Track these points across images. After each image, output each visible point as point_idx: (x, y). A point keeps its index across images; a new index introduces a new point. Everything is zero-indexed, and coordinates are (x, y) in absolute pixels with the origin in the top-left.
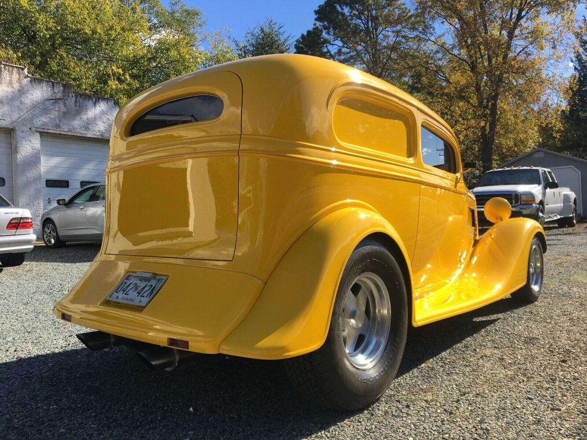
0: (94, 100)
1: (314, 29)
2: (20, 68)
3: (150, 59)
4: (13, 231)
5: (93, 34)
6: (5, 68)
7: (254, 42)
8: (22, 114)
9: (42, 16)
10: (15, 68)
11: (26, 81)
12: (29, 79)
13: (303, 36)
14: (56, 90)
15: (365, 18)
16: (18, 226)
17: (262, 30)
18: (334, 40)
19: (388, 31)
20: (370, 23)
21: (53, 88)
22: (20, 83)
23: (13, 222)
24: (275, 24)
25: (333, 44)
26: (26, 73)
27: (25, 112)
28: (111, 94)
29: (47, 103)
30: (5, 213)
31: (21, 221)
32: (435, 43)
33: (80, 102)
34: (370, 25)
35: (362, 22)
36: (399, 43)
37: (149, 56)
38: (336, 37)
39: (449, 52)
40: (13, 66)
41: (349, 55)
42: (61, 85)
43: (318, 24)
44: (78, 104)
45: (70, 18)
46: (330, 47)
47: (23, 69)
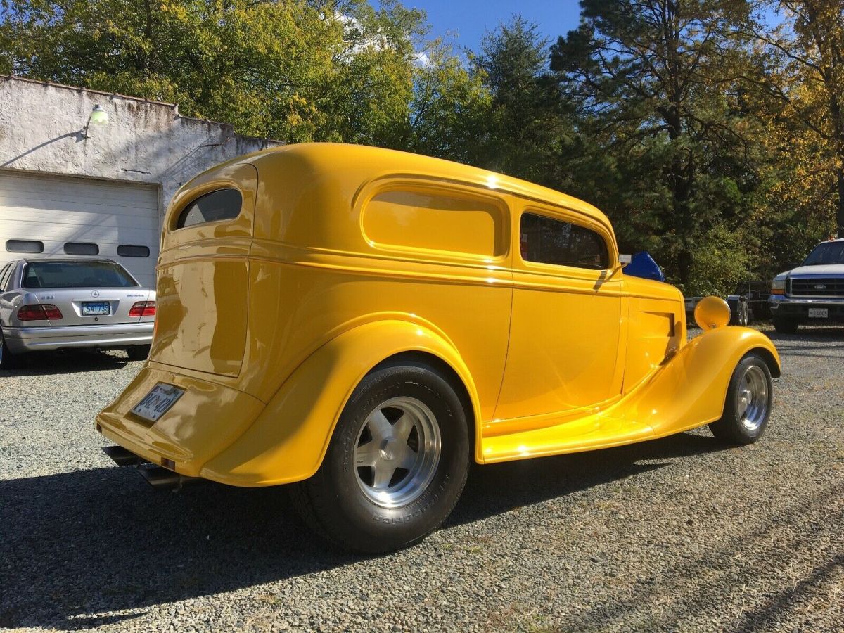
0: (260, 145)
1: (581, 27)
2: (169, 106)
3: (343, 83)
4: (137, 318)
5: (268, 54)
6: (151, 107)
7: (494, 50)
8: (170, 165)
9: (204, 33)
10: (164, 107)
11: (176, 123)
12: (180, 120)
13: (561, 40)
14: (213, 134)
15: (660, 6)
16: (143, 312)
17: (506, 32)
18: (611, 42)
19: (696, 24)
20: (667, 13)
21: (209, 130)
22: (169, 125)
23: (137, 306)
24: (525, 23)
25: (607, 49)
26: (177, 113)
27: (174, 163)
28: (291, 133)
29: (201, 150)
30: (128, 296)
31: (147, 306)
32: (766, 40)
33: (243, 148)
34: (667, 16)
35: (654, 12)
36: (712, 41)
37: (344, 78)
38: (614, 37)
39: (788, 54)
40: (160, 104)
41: (630, 65)
42: (219, 126)
43: (587, 20)
44: (240, 151)
45: (240, 34)
46: (604, 53)
47: (173, 108)
